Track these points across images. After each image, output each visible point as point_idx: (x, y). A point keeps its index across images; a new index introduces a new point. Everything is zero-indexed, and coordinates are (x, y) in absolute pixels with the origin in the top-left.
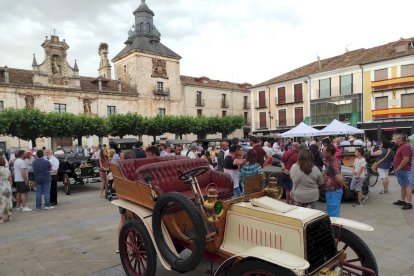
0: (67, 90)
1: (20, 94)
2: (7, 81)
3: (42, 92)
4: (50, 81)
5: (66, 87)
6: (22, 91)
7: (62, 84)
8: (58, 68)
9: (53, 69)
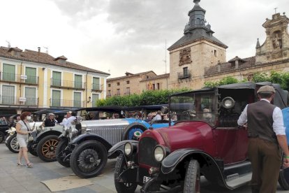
0: (284, 62)
1: (244, 75)
2: (237, 67)
3: (261, 69)
4: (268, 57)
5: (284, 58)
6: (246, 72)
7: (281, 56)
8: (278, 43)
9: (274, 45)
